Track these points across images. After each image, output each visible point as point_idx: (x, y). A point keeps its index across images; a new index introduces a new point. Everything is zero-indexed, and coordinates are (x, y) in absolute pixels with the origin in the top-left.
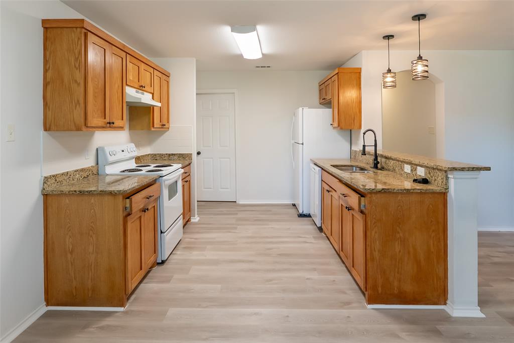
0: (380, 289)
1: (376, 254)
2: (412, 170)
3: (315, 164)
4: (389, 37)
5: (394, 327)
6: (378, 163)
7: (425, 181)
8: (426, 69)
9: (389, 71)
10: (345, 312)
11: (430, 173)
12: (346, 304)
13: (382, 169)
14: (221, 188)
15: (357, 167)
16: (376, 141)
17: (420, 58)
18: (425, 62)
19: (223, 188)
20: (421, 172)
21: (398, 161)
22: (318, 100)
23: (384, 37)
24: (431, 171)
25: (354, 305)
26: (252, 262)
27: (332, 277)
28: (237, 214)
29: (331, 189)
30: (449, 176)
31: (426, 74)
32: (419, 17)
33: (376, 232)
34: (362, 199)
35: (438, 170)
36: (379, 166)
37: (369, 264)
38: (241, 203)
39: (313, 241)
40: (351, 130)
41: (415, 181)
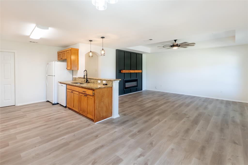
0: (98, 117)
1: (97, 107)
2: (101, 82)
3: (60, 83)
4: (91, 41)
5: (104, 125)
6: (88, 81)
7: (106, 84)
8: (104, 53)
9: (91, 52)
10: (90, 127)
11: (107, 82)
12: (89, 125)
13: (89, 82)
14: (5, 100)
15: (79, 83)
16: (87, 74)
17: (103, 49)
18: (104, 51)
19: (6, 100)
20: (104, 82)
21: (96, 80)
22: (57, 59)
23: (89, 41)
24: (108, 82)
25: (91, 124)
26: (46, 125)
27: (79, 120)
28: (20, 110)
29: (72, 91)
30: (113, 82)
31: (104, 54)
32: (103, 38)
33: (97, 101)
34: (93, 91)
35: (110, 81)
36: (88, 82)
37: (96, 111)
38: (18, 105)
39: (65, 111)
40: (73, 70)
41: (103, 85)
